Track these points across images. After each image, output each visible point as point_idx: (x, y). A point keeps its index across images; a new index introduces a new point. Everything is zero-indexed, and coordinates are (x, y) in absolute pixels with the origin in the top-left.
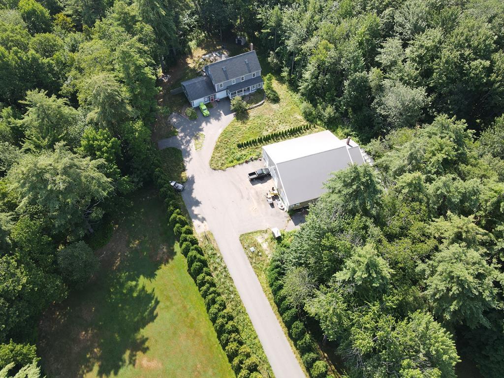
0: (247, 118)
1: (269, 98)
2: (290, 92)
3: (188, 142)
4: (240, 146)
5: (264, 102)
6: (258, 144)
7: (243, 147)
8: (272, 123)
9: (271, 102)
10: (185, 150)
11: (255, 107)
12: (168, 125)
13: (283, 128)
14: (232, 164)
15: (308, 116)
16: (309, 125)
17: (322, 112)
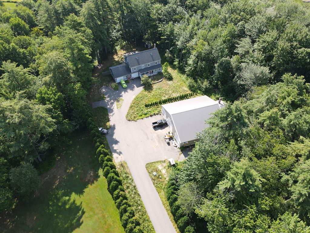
0: (152, 90)
1: (166, 77)
2: (179, 74)
3: (112, 104)
4: (146, 106)
5: (163, 80)
6: (159, 105)
7: (149, 107)
8: (168, 92)
9: (167, 80)
10: (110, 108)
11: (157, 83)
12: (100, 93)
13: (175, 95)
14: (141, 117)
15: (191, 88)
16: (192, 93)
17: (201, 85)
